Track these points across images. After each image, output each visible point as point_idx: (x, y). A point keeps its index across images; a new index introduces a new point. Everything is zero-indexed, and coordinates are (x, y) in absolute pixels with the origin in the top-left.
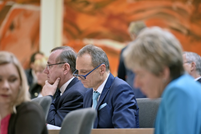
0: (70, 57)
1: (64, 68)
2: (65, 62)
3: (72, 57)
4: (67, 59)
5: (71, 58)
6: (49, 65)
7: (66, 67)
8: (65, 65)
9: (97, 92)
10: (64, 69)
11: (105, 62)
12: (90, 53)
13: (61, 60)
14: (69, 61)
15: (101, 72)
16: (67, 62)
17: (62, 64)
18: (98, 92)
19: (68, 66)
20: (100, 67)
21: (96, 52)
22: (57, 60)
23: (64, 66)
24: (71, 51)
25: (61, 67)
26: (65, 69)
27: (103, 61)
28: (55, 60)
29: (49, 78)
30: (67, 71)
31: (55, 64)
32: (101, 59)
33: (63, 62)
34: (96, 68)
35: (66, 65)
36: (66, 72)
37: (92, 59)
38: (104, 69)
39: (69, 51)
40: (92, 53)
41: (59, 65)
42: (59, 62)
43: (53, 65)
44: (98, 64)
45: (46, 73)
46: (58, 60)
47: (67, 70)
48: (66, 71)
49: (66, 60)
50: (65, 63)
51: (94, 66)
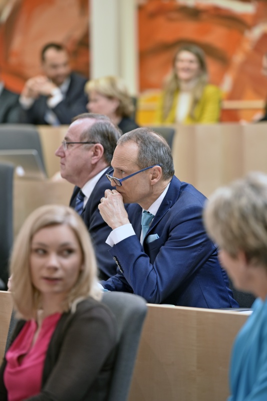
0: (107, 135)
1: (93, 151)
2: (96, 141)
3: (110, 135)
4: (101, 137)
5: (108, 137)
6: (67, 143)
7: (97, 150)
8: (96, 148)
9: (149, 212)
10: (92, 153)
11: (162, 163)
12: (139, 142)
13: (90, 138)
14: (103, 142)
15: (152, 179)
16: (99, 142)
17: (91, 145)
18: (151, 212)
19: (101, 149)
20: (151, 171)
21: (150, 143)
22: (83, 136)
23: (93, 148)
24: (109, 125)
25: (89, 149)
26: (94, 153)
27: (159, 161)
28: (79, 135)
29: (63, 166)
30: (98, 158)
31: (79, 141)
32: (155, 157)
33: (93, 141)
34: (142, 171)
35: (98, 147)
36: (95, 159)
37: (140, 153)
38: (158, 175)
39: (107, 124)
40: (142, 142)
41: (85, 145)
42: (85, 140)
43: (75, 144)
44: (149, 165)
45: (59, 156)
46: (85, 137)
47: (97, 155)
48: (95, 157)
49: (98, 138)
50: (96, 143)
51: (139, 166)
